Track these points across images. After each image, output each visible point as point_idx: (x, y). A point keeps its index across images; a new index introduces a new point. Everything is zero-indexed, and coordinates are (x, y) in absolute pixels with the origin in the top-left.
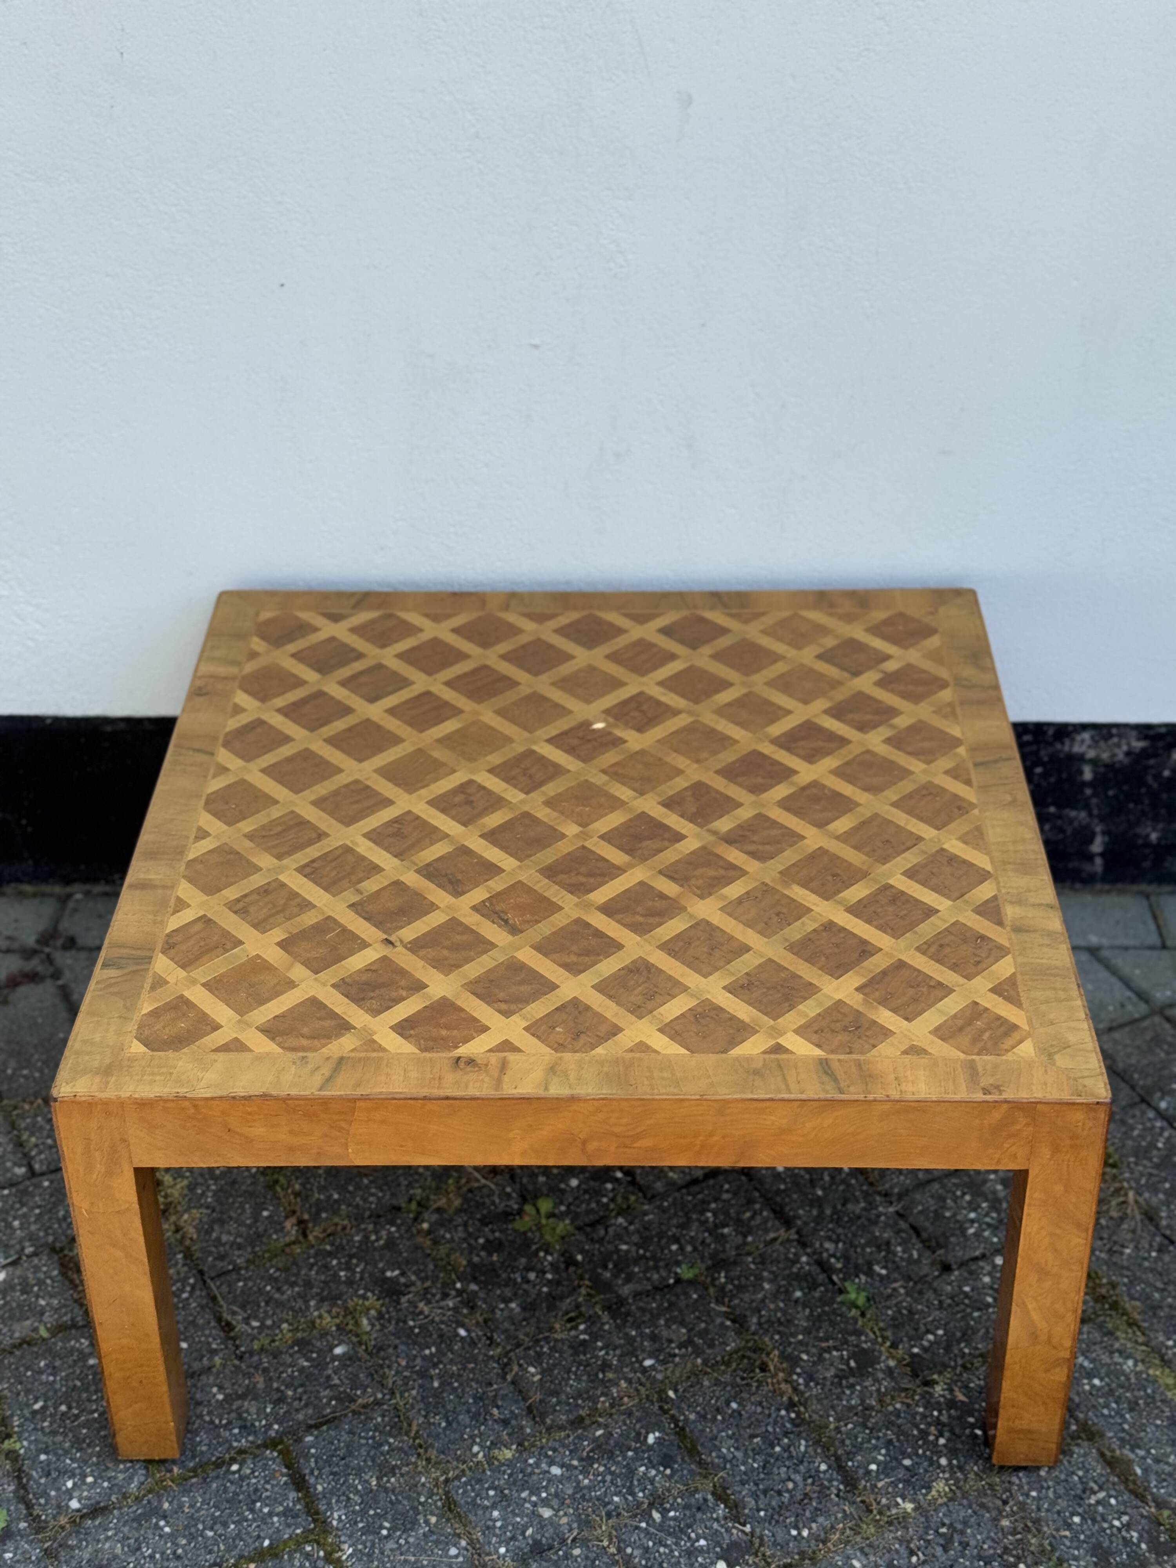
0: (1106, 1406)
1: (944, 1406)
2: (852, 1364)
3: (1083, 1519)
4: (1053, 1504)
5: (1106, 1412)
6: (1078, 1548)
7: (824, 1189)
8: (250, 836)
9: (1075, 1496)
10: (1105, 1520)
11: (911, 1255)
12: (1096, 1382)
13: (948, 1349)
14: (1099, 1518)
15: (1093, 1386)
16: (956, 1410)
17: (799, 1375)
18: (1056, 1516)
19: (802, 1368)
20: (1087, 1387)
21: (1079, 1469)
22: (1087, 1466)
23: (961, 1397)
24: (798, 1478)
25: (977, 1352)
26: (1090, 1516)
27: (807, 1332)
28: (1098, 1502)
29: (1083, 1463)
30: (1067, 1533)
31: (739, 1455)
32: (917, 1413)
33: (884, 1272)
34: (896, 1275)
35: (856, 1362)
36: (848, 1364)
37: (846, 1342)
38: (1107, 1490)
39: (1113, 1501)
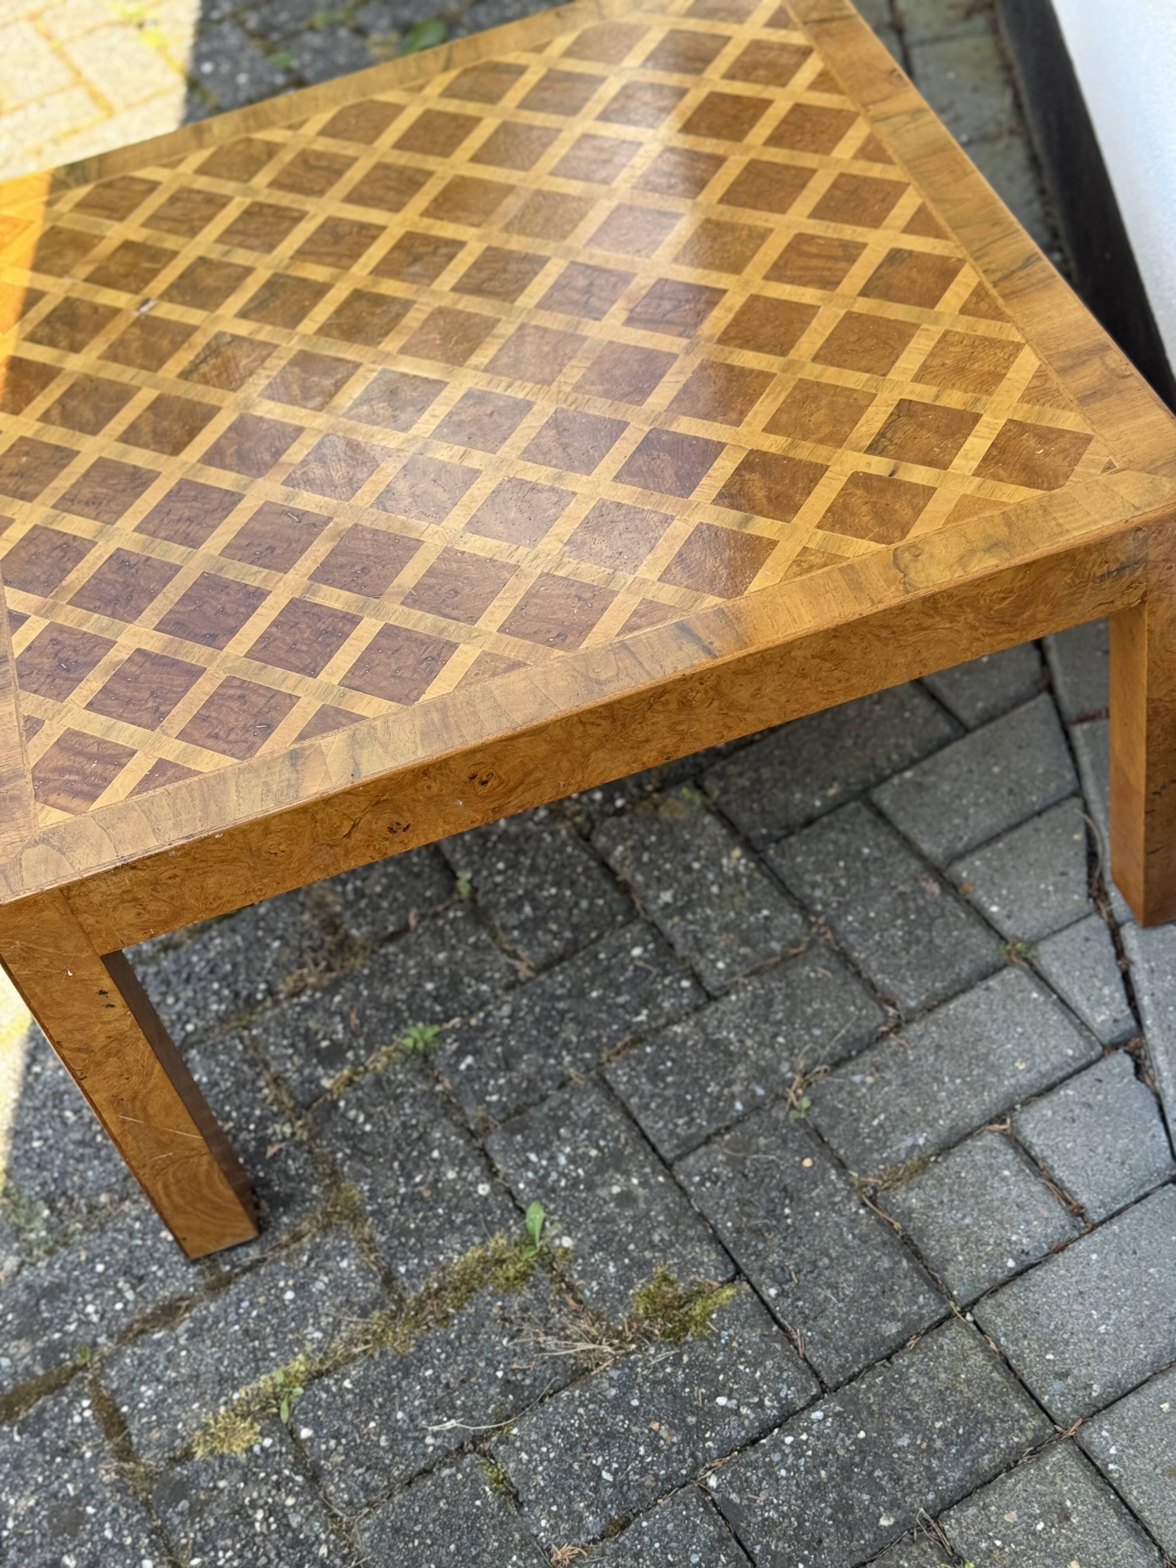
0: (252, 1305)
1: (260, 1134)
2: (325, 1044)
3: (100, 1275)
4: (123, 1245)
5: (245, 1304)
6: (62, 1268)
7: (602, 999)
9: (131, 1268)
10: (96, 1297)
11: (491, 1094)
12: (289, 1295)
13: (345, 1136)
14: (98, 1291)
15: (283, 1291)
16: (256, 1147)
17: (312, 996)
18: (105, 1247)
19: (322, 999)
20: (282, 1284)
21: (166, 1273)
22: (168, 1281)
23: (271, 1151)
24: (180, 1006)
25: (338, 1168)
26: (104, 1281)
27: (374, 999)
28: (119, 1291)
29: (174, 1276)
30: (83, 1258)
31: (212, 954)
32: (253, 1109)
33: (463, 1067)
34: (457, 1079)
35: (327, 1048)
36: (324, 1038)
37: (355, 1035)
38: (136, 1302)
39: (119, 1306)
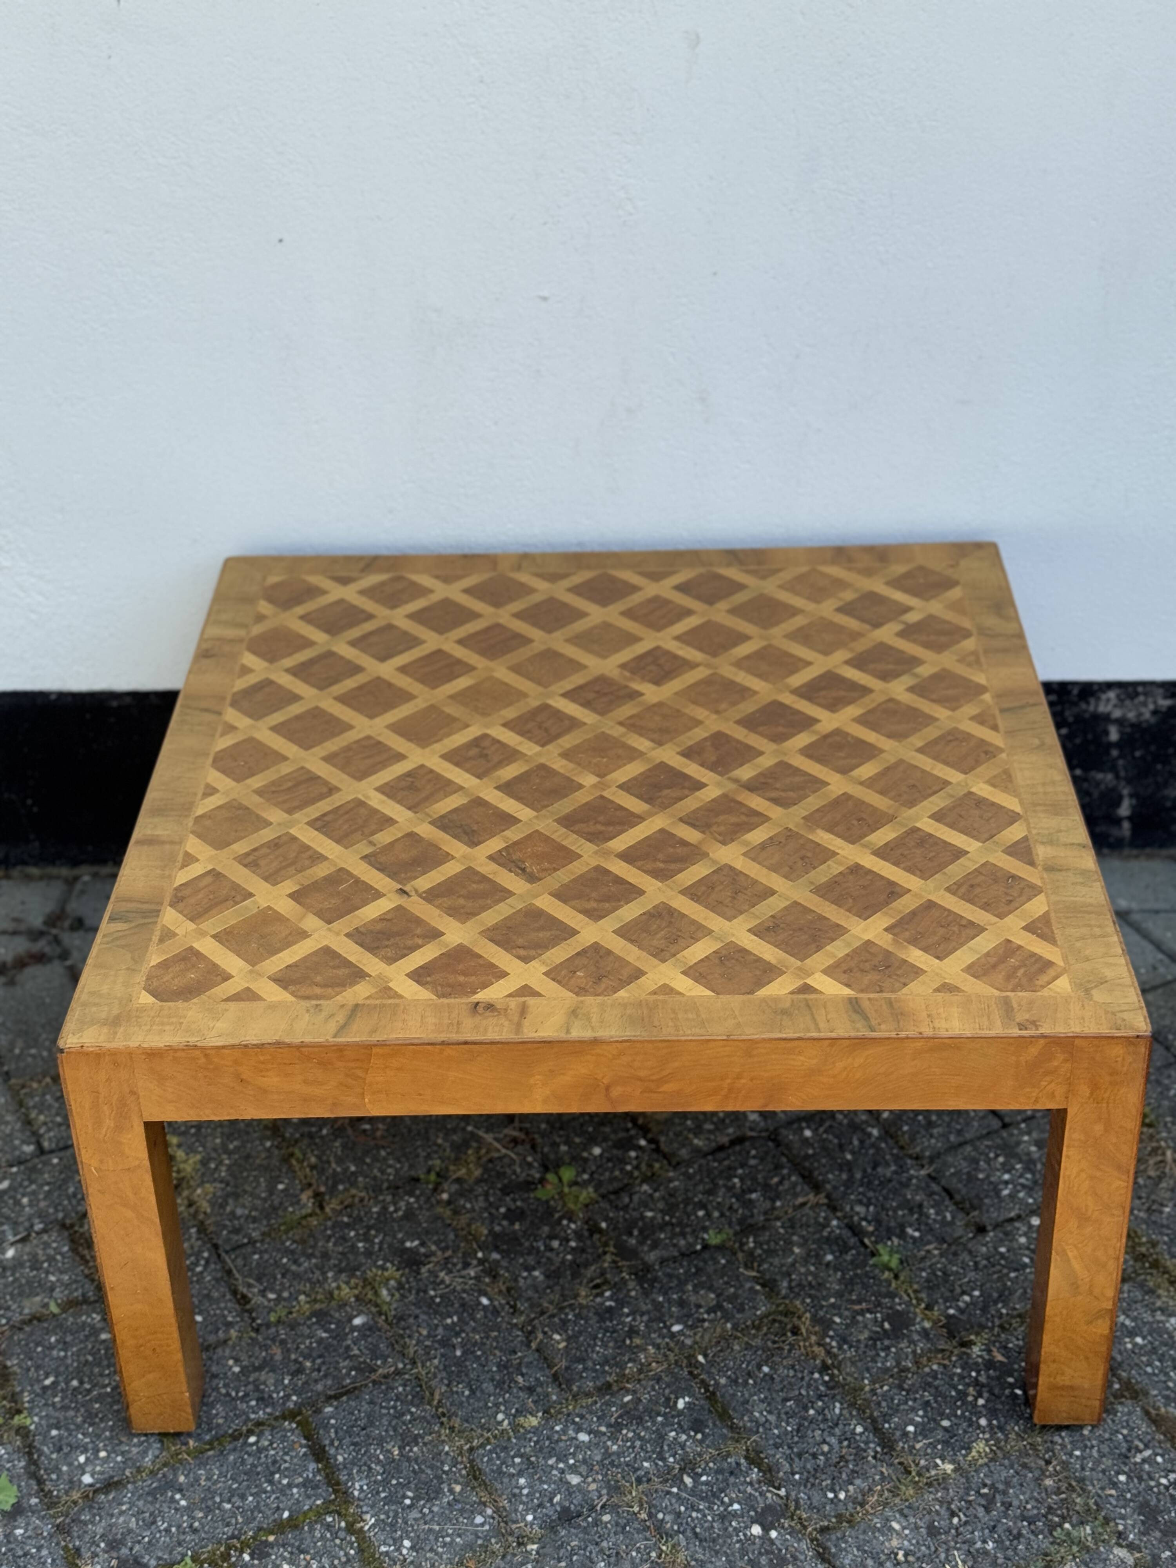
0: (1150, 1364)
1: (982, 1367)
2: (887, 1325)
3: (1129, 1477)
4: (1097, 1462)
5: (1149, 1370)
6: (1124, 1507)
7: (853, 1153)
8: (259, 792)
9: (1120, 1455)
10: (1152, 1479)
11: (945, 1217)
12: (1139, 1340)
13: (985, 1309)
14: (1145, 1477)
15: (1135, 1345)
16: (995, 1370)
17: (832, 1338)
18: (1101, 1475)
19: (834, 1330)
20: (1129, 1346)
21: (1123, 1427)
22: (1131, 1424)
23: (999, 1357)
24: (833, 1440)
25: (1015, 1313)
26: (1136, 1474)
27: (839, 1295)
28: (1144, 1461)
29: (1127, 1421)
30: (1113, 1492)
31: (772, 1418)
32: (955, 1374)
33: (917, 1234)
34: (930, 1237)
35: (890, 1324)
36: (882, 1326)
37: (879, 1304)
38: (1154, 1448)
39: (1159, 1459)
